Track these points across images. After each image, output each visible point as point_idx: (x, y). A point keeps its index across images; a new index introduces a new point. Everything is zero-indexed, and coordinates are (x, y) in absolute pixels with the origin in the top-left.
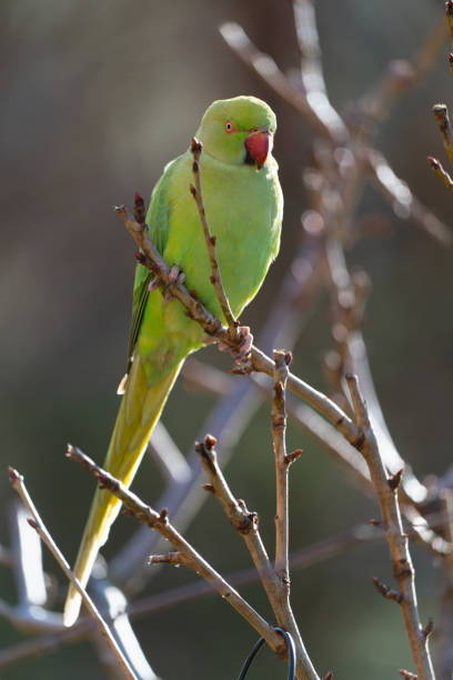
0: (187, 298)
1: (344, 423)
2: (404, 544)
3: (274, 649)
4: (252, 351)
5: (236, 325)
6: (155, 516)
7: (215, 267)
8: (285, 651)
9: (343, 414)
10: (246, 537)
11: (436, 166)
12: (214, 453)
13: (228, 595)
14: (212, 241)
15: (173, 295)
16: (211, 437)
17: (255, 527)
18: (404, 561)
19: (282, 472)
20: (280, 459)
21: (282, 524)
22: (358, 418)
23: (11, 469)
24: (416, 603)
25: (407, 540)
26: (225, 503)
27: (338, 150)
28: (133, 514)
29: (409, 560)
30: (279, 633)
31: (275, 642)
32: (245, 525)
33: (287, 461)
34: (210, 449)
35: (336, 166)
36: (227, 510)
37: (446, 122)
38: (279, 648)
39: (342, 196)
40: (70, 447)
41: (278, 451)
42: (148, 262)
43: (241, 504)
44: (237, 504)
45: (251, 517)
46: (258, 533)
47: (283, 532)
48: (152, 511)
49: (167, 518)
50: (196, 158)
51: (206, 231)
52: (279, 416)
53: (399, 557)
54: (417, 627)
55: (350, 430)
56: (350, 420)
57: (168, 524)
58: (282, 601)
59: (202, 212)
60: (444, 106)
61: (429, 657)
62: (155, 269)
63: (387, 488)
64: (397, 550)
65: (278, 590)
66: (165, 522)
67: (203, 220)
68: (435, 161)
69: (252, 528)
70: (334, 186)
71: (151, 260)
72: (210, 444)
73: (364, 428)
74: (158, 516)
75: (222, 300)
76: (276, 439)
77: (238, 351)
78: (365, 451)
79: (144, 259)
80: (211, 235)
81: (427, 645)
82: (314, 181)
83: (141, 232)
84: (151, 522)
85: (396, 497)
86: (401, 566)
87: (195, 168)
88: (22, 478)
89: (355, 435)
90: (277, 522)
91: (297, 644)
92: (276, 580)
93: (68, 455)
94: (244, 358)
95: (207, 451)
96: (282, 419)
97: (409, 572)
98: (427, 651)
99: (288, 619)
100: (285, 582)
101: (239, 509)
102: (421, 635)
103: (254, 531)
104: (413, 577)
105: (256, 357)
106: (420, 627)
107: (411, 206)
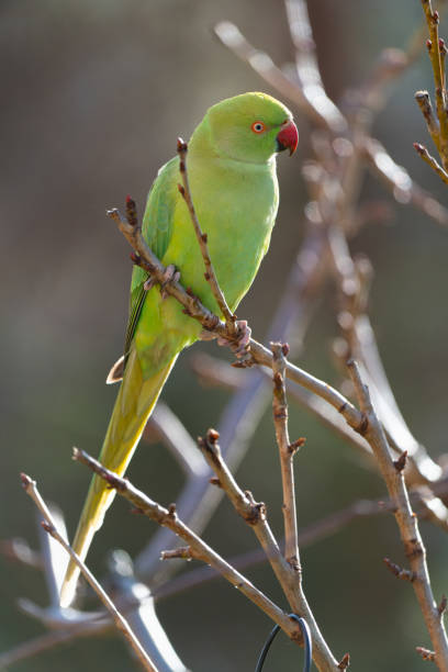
0: (183, 296)
1: (347, 409)
2: (413, 524)
3: (290, 635)
4: (251, 343)
5: (233, 319)
6: (163, 513)
7: (208, 264)
8: (300, 636)
9: (345, 400)
10: (255, 528)
11: (422, 152)
12: (218, 447)
13: (241, 585)
14: (204, 239)
15: (169, 294)
16: (214, 432)
17: (263, 517)
18: (414, 541)
19: (287, 461)
20: (283, 449)
21: (290, 512)
22: (361, 404)
23: (23, 474)
24: (429, 581)
25: (416, 520)
26: (232, 495)
27: (337, 140)
28: (141, 511)
29: (420, 539)
30: (293, 619)
31: (290, 629)
32: (253, 516)
33: (290, 450)
34: (213, 443)
35: (335, 156)
36: (235, 502)
37: (429, 108)
38: (295, 634)
39: (342, 185)
40: (76, 450)
41: (281, 441)
42: (143, 262)
43: (247, 496)
44: (243, 495)
45: (258, 507)
46: (266, 523)
47: (291, 520)
48: (160, 508)
49: (175, 514)
50: (183, 158)
51: (197, 229)
52: (280, 407)
53: (409, 538)
54: (430, 606)
55: (354, 416)
56: (352, 406)
57: (177, 519)
58: (294, 588)
59: (192, 211)
60: (426, 93)
61: (445, 633)
62: (151, 270)
63: (394, 470)
64: (407, 529)
65: (290, 577)
66: (174, 517)
67: (194, 219)
68: (421, 147)
69: (260, 517)
70: (332, 176)
71: (146, 260)
72: (213, 439)
73: (367, 412)
74: (167, 512)
75: (217, 295)
76: (278, 429)
77: (237, 344)
78: (369, 436)
79: (138, 261)
80: (202, 233)
81: (442, 622)
82: (313, 173)
83: (134, 234)
84: (160, 518)
85: (403, 478)
86: (411, 546)
87: (183, 168)
88: (34, 483)
89: (359, 421)
90: (284, 511)
91: (312, 629)
92: (287, 567)
93: (74, 458)
94: (243, 351)
95: (210, 445)
96: (283, 409)
97: (420, 551)
98: (443, 627)
99: (302, 604)
100: (296, 569)
101: (246, 501)
102: (436, 612)
103: (263, 521)
104: (425, 556)
105: (255, 350)
106: (435, 605)
107: (410, 191)
